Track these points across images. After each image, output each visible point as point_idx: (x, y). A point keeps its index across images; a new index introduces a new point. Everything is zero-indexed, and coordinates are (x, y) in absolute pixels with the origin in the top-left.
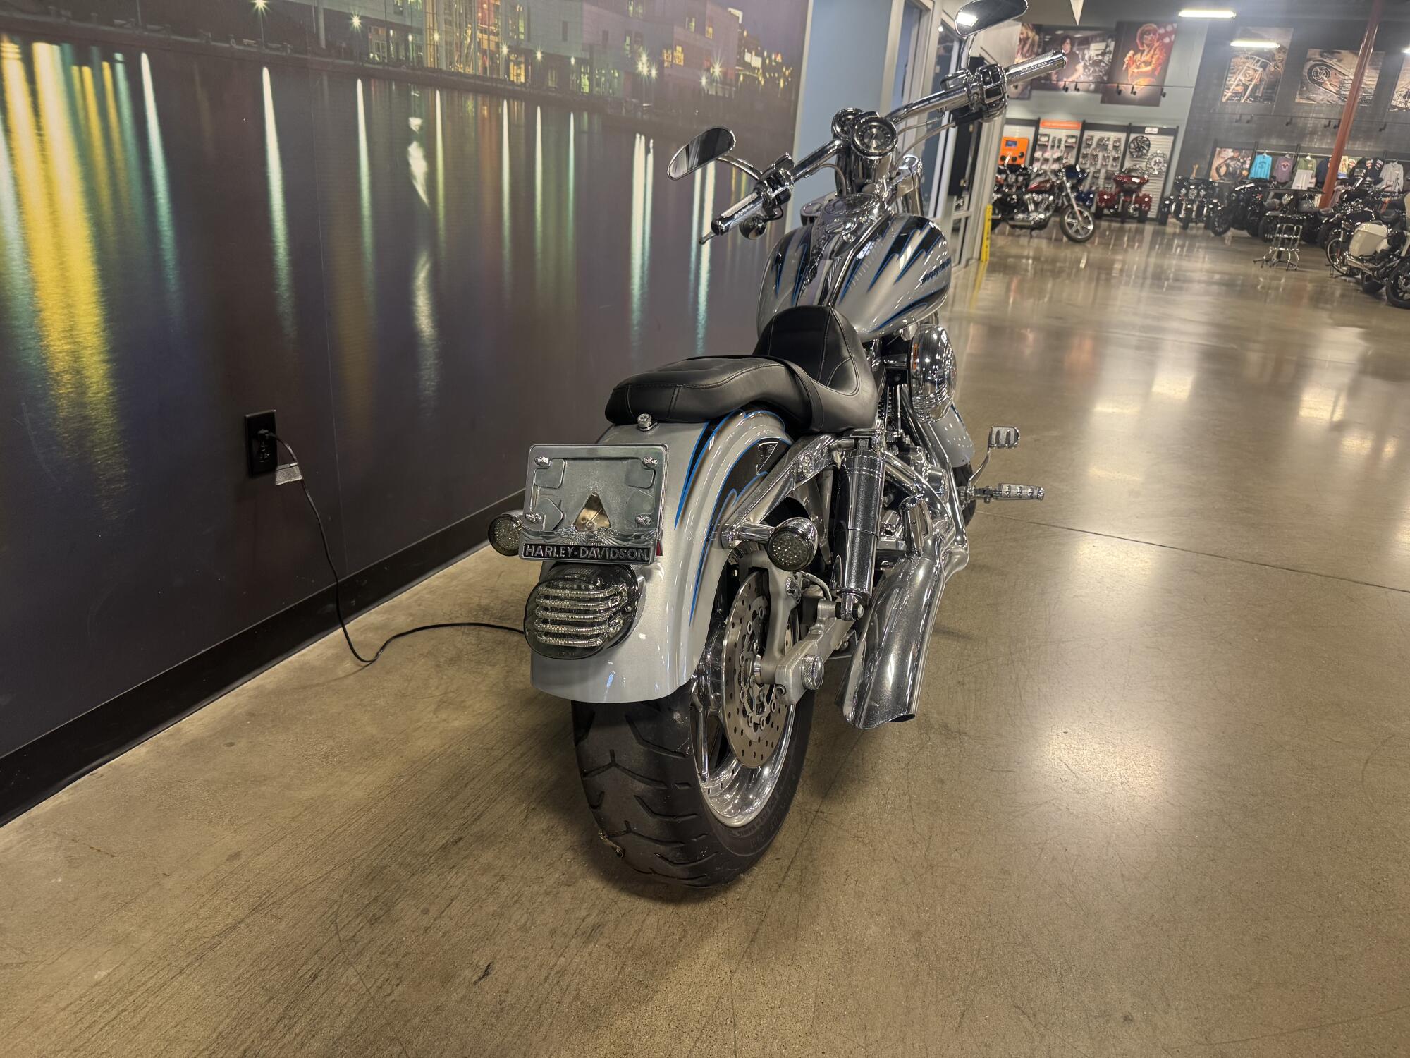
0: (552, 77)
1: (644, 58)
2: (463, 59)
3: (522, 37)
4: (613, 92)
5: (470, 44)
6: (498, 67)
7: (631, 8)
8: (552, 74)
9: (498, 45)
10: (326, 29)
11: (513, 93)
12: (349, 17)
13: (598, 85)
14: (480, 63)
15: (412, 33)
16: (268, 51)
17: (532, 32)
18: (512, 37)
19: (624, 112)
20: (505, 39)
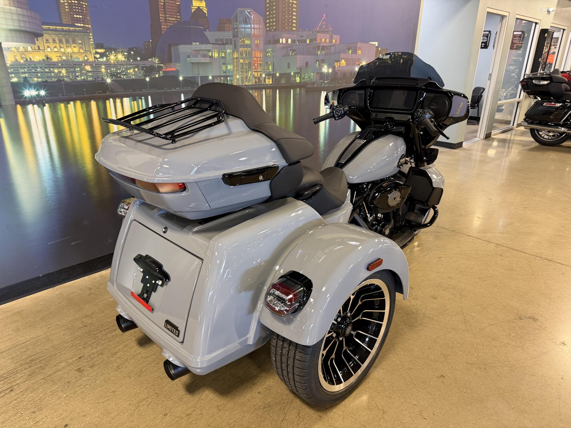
0: (283, 80)
1: (326, 67)
2: (248, 81)
3: (271, 70)
4: (311, 80)
5: (250, 76)
6: (261, 81)
7: (319, 53)
8: (283, 79)
9: (261, 75)
10: (201, 81)
11: (266, 87)
12: (208, 77)
13: (304, 78)
14: (254, 81)
15: (229, 77)
16: (183, 90)
17: (275, 68)
18: (267, 71)
19: (316, 85)
20: (264, 72)
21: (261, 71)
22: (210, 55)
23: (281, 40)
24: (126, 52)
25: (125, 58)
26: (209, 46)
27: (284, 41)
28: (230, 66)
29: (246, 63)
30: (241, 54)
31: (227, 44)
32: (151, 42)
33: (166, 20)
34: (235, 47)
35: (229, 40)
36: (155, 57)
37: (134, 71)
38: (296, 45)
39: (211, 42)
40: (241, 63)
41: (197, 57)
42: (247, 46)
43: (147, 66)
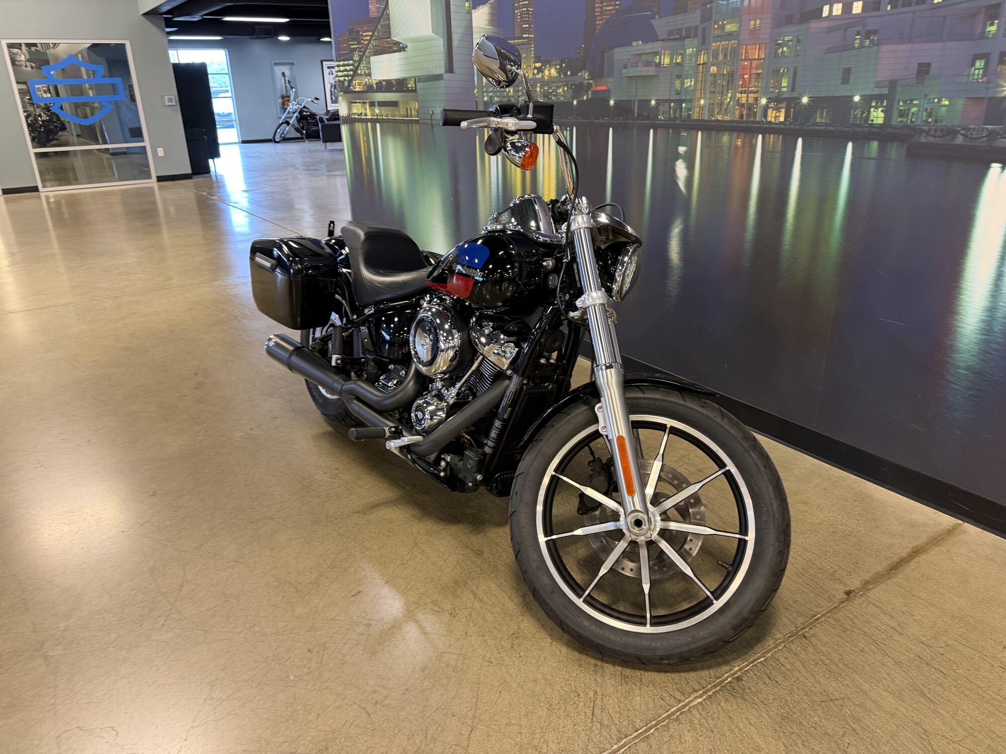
0: (822, 115)
2: (723, 111)
3: (785, 89)
4: (936, 121)
5: (730, 102)
6: (756, 113)
9: (756, 99)
10: (638, 109)
12: (650, 101)
13: (902, 115)
14: (737, 112)
15: (685, 103)
16: (613, 121)
17: (797, 84)
18: (772, 92)
19: (960, 140)
20: (765, 94)
21: (757, 92)
22: (657, 61)
23: (826, 9)
24: (558, 65)
25: (557, 72)
26: (656, 46)
27: (838, 9)
28: (689, 80)
29: (724, 75)
30: (713, 54)
31: (688, 38)
32: (583, 48)
33: (602, 12)
34: (703, 43)
35: (693, 29)
36: (585, 70)
37: (563, 90)
38: (882, 16)
39: (661, 38)
40: (712, 74)
41: (637, 66)
42: (731, 35)
43: (577, 82)
